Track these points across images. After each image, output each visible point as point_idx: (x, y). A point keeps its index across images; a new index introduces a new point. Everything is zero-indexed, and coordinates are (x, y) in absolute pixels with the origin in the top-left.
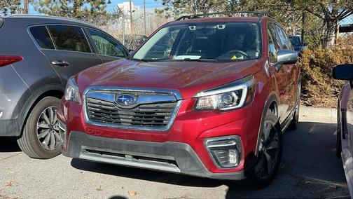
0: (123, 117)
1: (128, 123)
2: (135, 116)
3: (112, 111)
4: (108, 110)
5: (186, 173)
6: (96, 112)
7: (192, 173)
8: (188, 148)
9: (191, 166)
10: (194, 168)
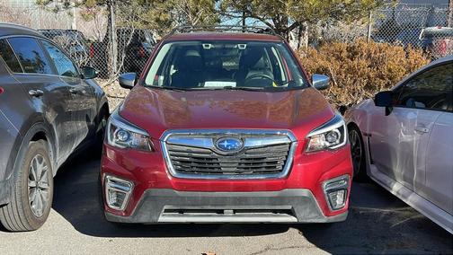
0: (225, 165)
1: (232, 172)
2: (240, 164)
3: (208, 159)
4: (203, 158)
5: (305, 221)
6: (182, 161)
7: (309, 221)
8: (305, 192)
9: (310, 213)
10: (313, 215)
